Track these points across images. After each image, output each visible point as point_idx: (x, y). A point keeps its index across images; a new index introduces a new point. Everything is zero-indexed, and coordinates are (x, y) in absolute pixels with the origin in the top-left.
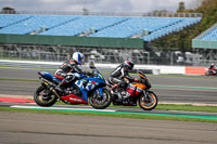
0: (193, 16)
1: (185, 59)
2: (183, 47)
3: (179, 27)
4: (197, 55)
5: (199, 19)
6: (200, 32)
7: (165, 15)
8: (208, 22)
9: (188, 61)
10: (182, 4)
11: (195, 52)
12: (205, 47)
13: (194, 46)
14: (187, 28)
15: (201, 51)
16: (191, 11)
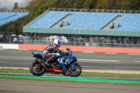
0: (23, 12)
1: (19, 39)
2: (17, 32)
3: (14, 18)
4: (27, 37)
5: (27, 13)
6: (28, 22)
7: (5, 11)
8: (33, 16)
9: (21, 41)
10: (16, 4)
11: (25, 35)
12: (32, 32)
13: (24, 31)
14: (19, 20)
15: (29, 34)
16: (22, 9)
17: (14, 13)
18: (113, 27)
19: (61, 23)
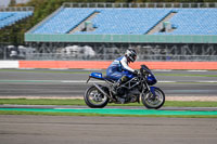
0: (25, 10)
1: (18, 52)
2: (15, 41)
3: (11, 21)
4: (30, 49)
5: (31, 13)
6: (33, 25)
8: (40, 16)
9: (21, 55)
11: (28, 46)
12: (38, 41)
13: (27, 40)
14: (19, 22)
15: (34, 44)
16: (22, 5)
17: (9, 13)
18: (163, 30)
19: (82, 26)
